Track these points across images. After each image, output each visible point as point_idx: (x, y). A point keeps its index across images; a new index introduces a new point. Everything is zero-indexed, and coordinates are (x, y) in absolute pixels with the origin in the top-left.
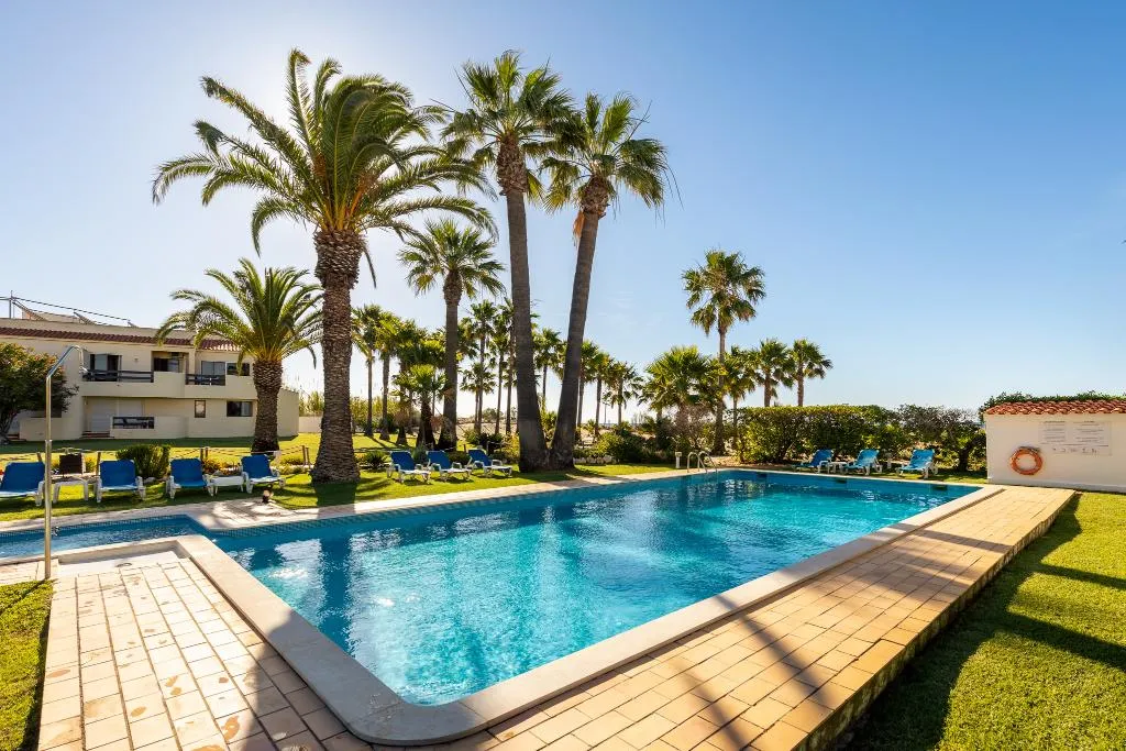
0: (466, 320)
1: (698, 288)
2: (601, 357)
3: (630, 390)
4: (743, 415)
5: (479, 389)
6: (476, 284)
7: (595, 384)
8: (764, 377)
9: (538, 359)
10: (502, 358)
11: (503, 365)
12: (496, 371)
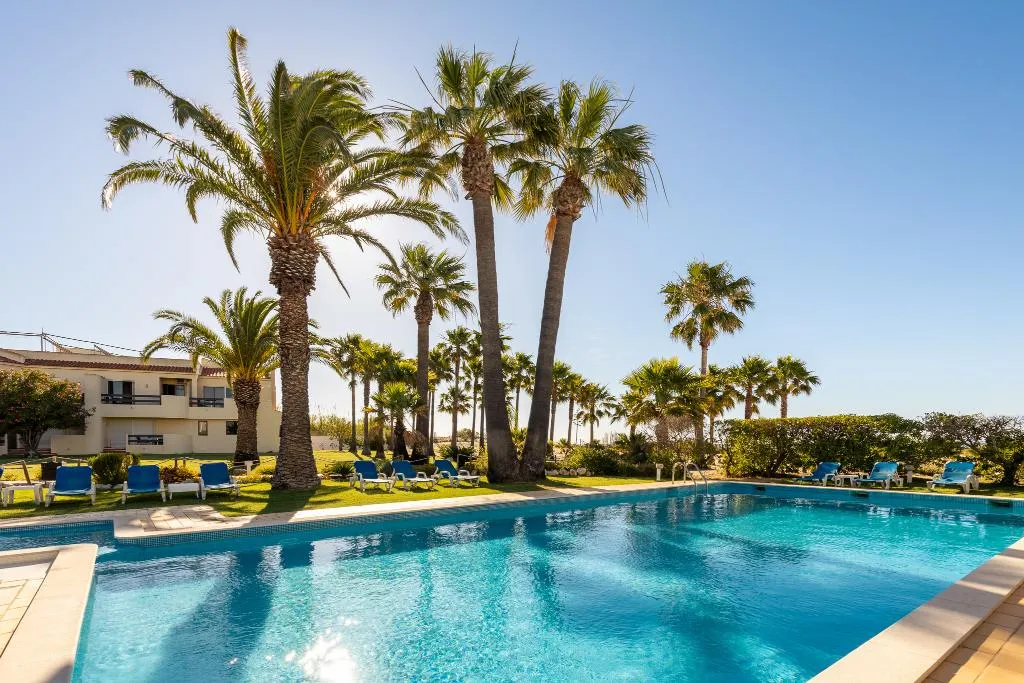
0: (441, 345)
1: (678, 302)
2: (573, 377)
3: (602, 409)
4: (730, 427)
5: (455, 410)
6: (449, 306)
7: (568, 403)
8: (745, 394)
9: (512, 382)
10: (476, 381)
11: (477, 387)
12: (470, 393)
